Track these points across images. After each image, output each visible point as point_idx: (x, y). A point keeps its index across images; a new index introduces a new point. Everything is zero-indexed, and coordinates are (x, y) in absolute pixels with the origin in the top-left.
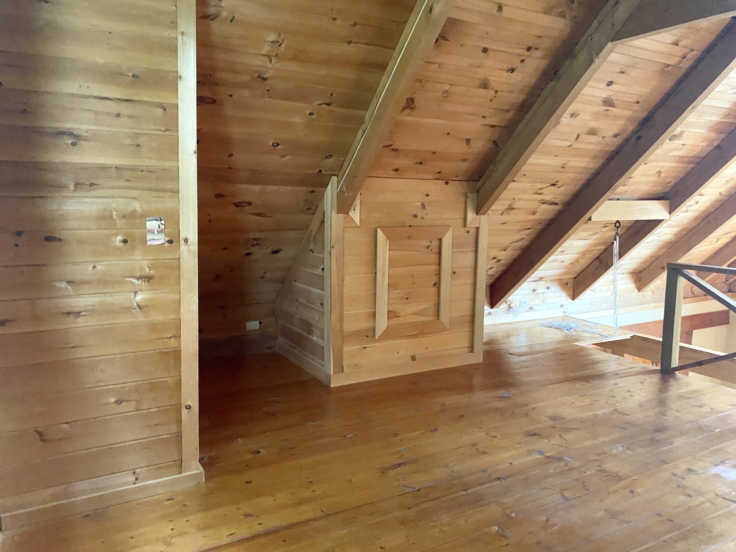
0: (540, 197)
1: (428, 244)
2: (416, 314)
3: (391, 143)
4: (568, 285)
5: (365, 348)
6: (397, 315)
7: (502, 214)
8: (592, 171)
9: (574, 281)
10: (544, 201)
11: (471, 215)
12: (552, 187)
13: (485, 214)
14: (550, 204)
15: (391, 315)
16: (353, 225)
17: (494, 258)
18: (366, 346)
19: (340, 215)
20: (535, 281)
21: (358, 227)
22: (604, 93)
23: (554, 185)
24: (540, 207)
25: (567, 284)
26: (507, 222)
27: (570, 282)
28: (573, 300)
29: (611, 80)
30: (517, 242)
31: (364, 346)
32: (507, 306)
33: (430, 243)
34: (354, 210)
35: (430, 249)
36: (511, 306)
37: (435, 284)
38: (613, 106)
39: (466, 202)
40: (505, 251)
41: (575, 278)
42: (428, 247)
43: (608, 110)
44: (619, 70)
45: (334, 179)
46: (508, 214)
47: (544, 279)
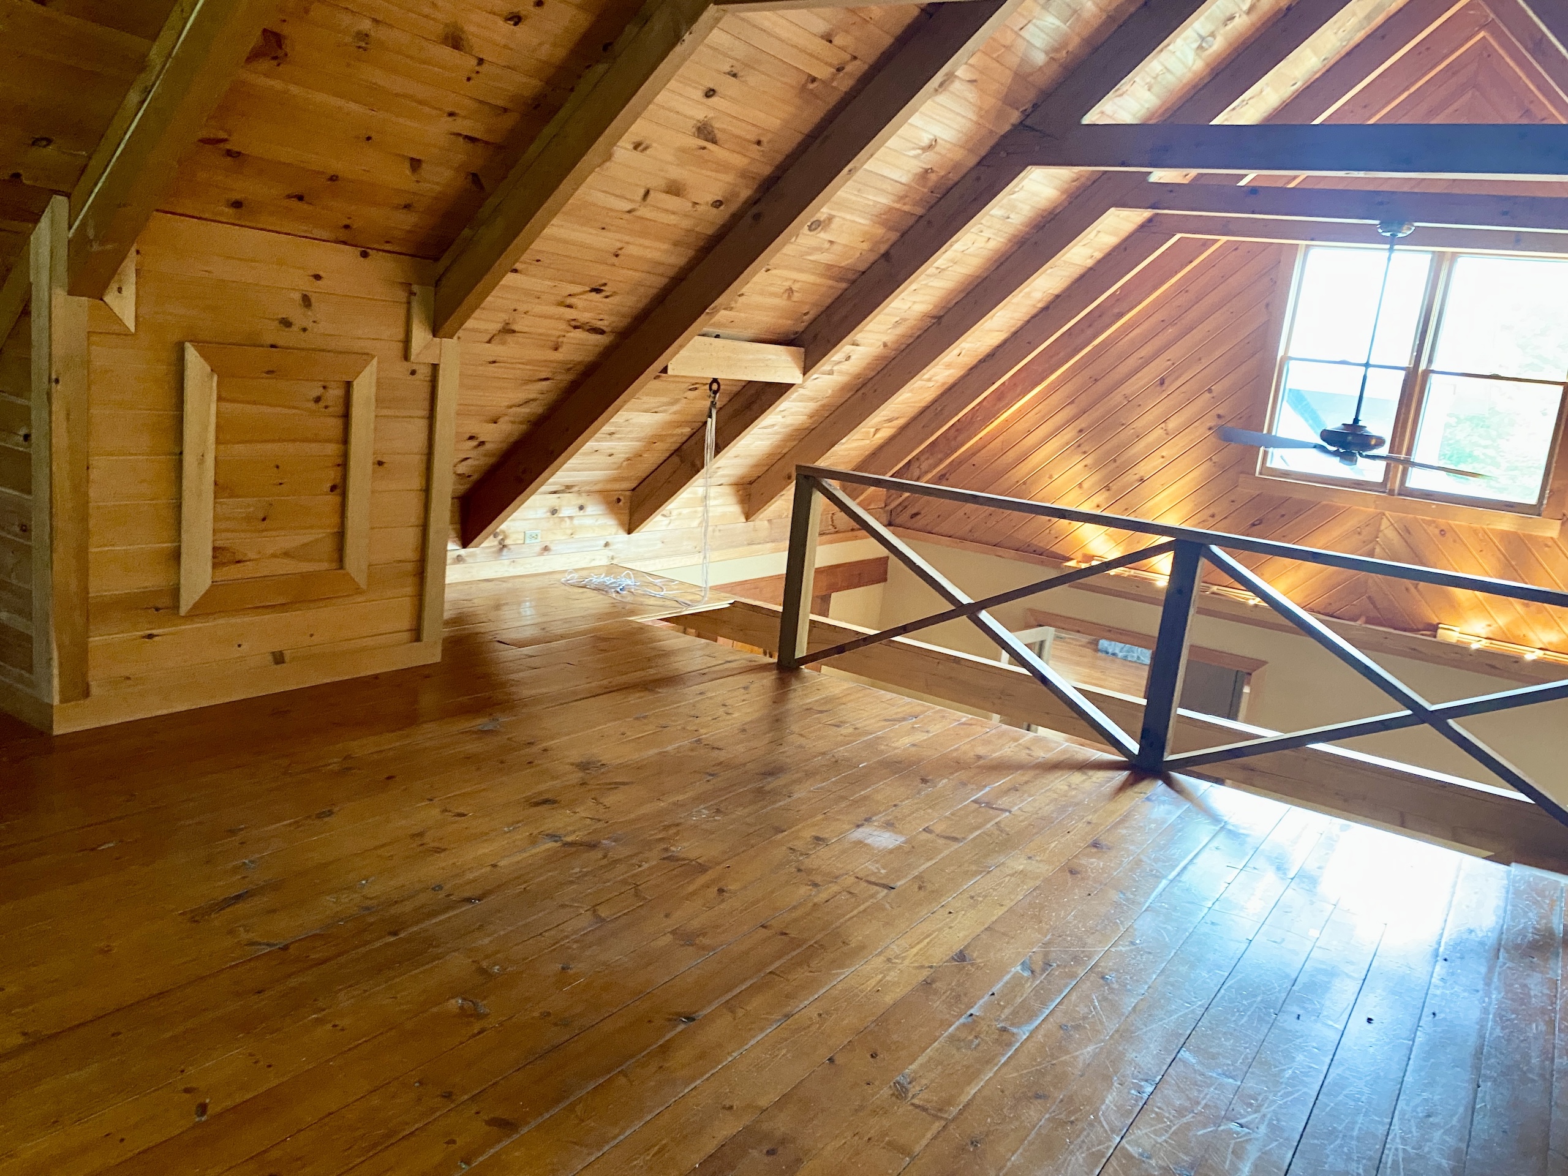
0: (570, 314)
1: (318, 391)
2: (286, 554)
3: (222, 135)
4: (621, 503)
5: (150, 636)
6: (238, 558)
7: (489, 342)
8: (671, 272)
9: (631, 497)
10: (578, 324)
11: (420, 335)
12: (594, 294)
13: (451, 337)
14: (588, 331)
15: (221, 556)
16: (116, 328)
17: (471, 438)
18: (154, 632)
19: (76, 298)
20: (555, 492)
21: (133, 335)
22: (700, 112)
23: (597, 291)
24: (571, 335)
25: (619, 500)
26: (501, 359)
27: (625, 496)
28: (629, 533)
29: (712, 86)
30: (519, 406)
31: (149, 632)
32: (496, 543)
33: (321, 389)
34: (120, 290)
35: (322, 404)
36: (507, 542)
37: (333, 488)
38: (714, 141)
39: (409, 303)
40: (495, 423)
41: (634, 490)
42: (318, 400)
43: (704, 148)
44: (727, 68)
45: (59, 204)
46: (503, 343)
47: (576, 489)
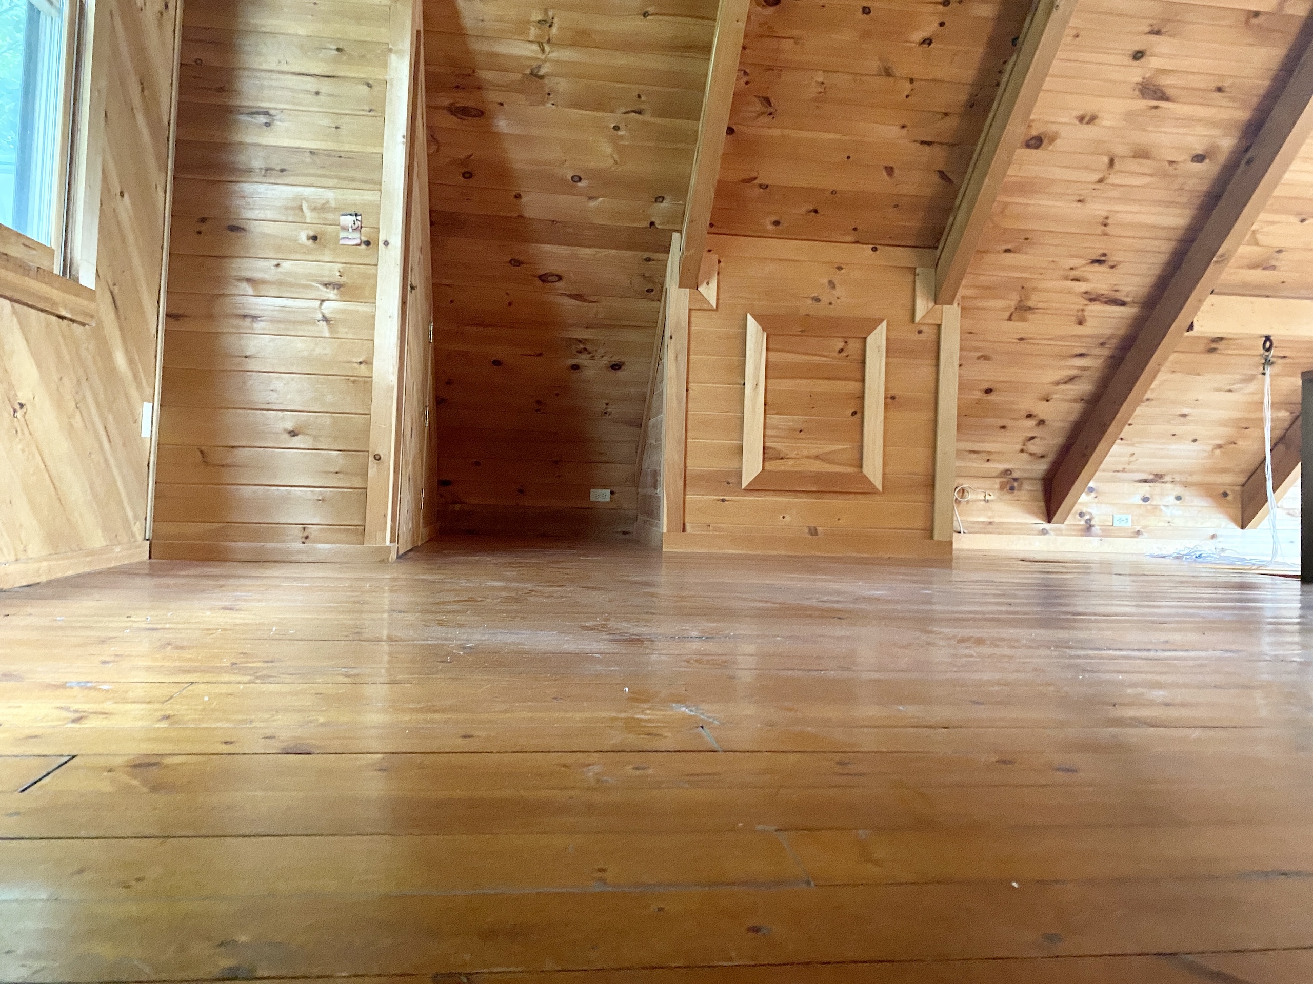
0: (1082, 287)
2: (817, 457)
3: (754, 175)
4: (1229, 498)
5: (723, 500)
6: (782, 455)
7: (1010, 319)
8: (1178, 234)
9: (1243, 492)
10: (1093, 297)
11: (922, 306)
12: (1096, 265)
14: (1106, 303)
15: (767, 454)
16: (705, 307)
17: (1029, 416)
18: (726, 498)
19: (683, 289)
20: (1145, 481)
21: (713, 310)
22: (1136, 73)
23: (1099, 262)
24: (1090, 308)
25: (1225, 494)
27: (1233, 491)
28: (1243, 527)
29: (1137, 48)
30: (1066, 383)
31: (722, 498)
32: (1083, 523)
33: (843, 344)
34: (708, 284)
35: (844, 354)
36: (1093, 523)
37: (854, 413)
38: (1165, 98)
39: (914, 282)
40: (1048, 401)
41: (1243, 486)
42: (841, 351)
43: (1156, 107)
44: (1148, 29)
45: (676, 235)
46: (1024, 320)
47: (1168, 478)
